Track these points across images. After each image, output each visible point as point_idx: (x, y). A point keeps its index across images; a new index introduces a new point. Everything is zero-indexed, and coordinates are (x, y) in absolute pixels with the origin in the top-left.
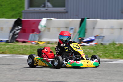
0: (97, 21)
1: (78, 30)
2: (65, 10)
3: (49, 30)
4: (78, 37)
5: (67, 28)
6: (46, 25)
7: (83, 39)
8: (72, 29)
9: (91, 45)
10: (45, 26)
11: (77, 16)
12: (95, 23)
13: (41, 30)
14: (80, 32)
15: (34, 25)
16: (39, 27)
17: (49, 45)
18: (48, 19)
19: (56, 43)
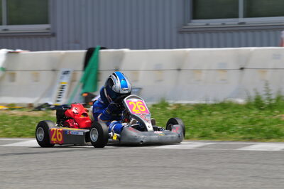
0: (123, 54)
1: (80, 75)
2: (48, 29)
3: (13, 76)
4: (80, 91)
5: (54, 70)
6: (4, 67)
7: (94, 97)
8: (66, 73)
10: (3, 69)
11: (76, 42)
12: (121, 58)
14: (85, 80)
17: (14, 112)
18: (10, 52)
19: (30, 106)
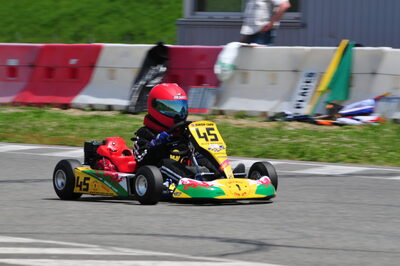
0: (382, 53)
3: (244, 76)
4: (326, 98)
5: (295, 71)
7: (341, 108)
8: (311, 75)
9: (366, 124)
10: (234, 68)
12: (378, 59)
13: (224, 78)
15: (202, 63)
16: (217, 70)
18: (244, 46)
19: (264, 114)
